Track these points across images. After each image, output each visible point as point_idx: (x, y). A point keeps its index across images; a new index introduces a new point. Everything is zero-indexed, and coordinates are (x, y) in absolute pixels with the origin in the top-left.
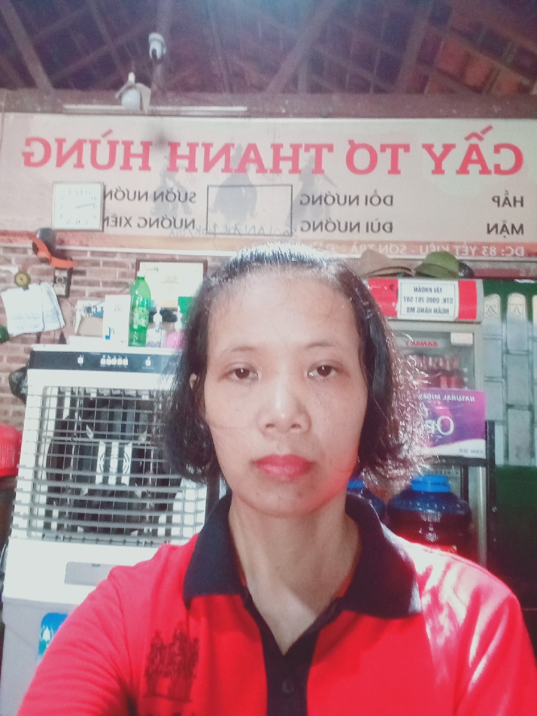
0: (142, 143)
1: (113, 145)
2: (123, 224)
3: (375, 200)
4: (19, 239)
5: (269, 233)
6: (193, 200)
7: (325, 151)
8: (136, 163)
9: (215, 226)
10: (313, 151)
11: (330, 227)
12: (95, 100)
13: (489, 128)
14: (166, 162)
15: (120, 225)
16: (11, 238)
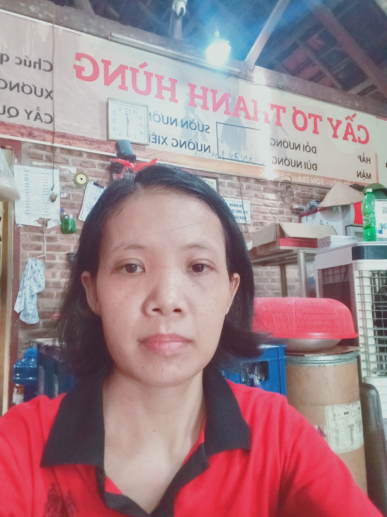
0: (170, 79)
1: (149, 75)
2: (161, 142)
3: (308, 149)
4: (77, 142)
5: (254, 162)
6: (208, 131)
7: (281, 111)
8: (167, 94)
9: (223, 152)
10: (275, 109)
11: (287, 162)
12: (132, 35)
13: (354, 116)
14: (188, 98)
15: (159, 143)
16: (71, 141)
